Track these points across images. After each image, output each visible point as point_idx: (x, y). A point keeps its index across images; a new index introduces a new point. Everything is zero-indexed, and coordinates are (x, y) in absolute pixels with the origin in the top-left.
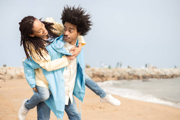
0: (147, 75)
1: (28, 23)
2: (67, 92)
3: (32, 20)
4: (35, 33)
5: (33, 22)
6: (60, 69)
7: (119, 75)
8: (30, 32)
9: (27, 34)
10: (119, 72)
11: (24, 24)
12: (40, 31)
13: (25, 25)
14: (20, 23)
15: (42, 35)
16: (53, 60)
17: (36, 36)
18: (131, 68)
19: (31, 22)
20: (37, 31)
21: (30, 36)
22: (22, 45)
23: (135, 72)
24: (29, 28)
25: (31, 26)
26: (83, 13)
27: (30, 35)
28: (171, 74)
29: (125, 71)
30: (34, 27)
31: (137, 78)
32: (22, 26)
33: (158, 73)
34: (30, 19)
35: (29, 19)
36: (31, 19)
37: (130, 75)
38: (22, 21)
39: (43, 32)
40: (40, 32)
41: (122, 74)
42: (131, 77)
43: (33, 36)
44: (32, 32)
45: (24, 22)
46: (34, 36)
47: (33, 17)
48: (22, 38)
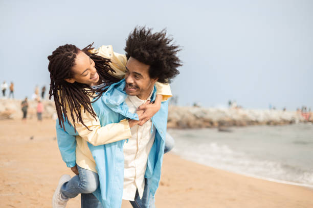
0: (226, 119)
1: (66, 58)
2: (133, 179)
3: (72, 52)
4: (76, 76)
5: (75, 57)
6: (115, 143)
7: (178, 118)
8: (67, 74)
9: (62, 77)
10: (178, 113)
11: (58, 59)
12: (85, 73)
13: (61, 60)
14: (49, 58)
15: (90, 80)
16: (105, 125)
17: (79, 82)
18: (198, 107)
19: (71, 56)
20: (82, 72)
21: (66, 82)
22: (53, 97)
23: (205, 113)
24: (67, 67)
25: (71, 62)
26: (167, 42)
27: (68, 80)
28: (267, 119)
29: (189, 112)
30: (76, 64)
31: (209, 125)
32: (55, 62)
33: (244, 116)
34: (69, 49)
35: (68, 51)
36: (72, 50)
37: (197, 118)
38: (53, 53)
39: (91, 74)
40: (86, 75)
41: (183, 117)
42: (198, 122)
43: (72, 81)
44: (72, 74)
45: (57, 56)
46: (74, 82)
47: (74, 46)
48: (53, 85)
